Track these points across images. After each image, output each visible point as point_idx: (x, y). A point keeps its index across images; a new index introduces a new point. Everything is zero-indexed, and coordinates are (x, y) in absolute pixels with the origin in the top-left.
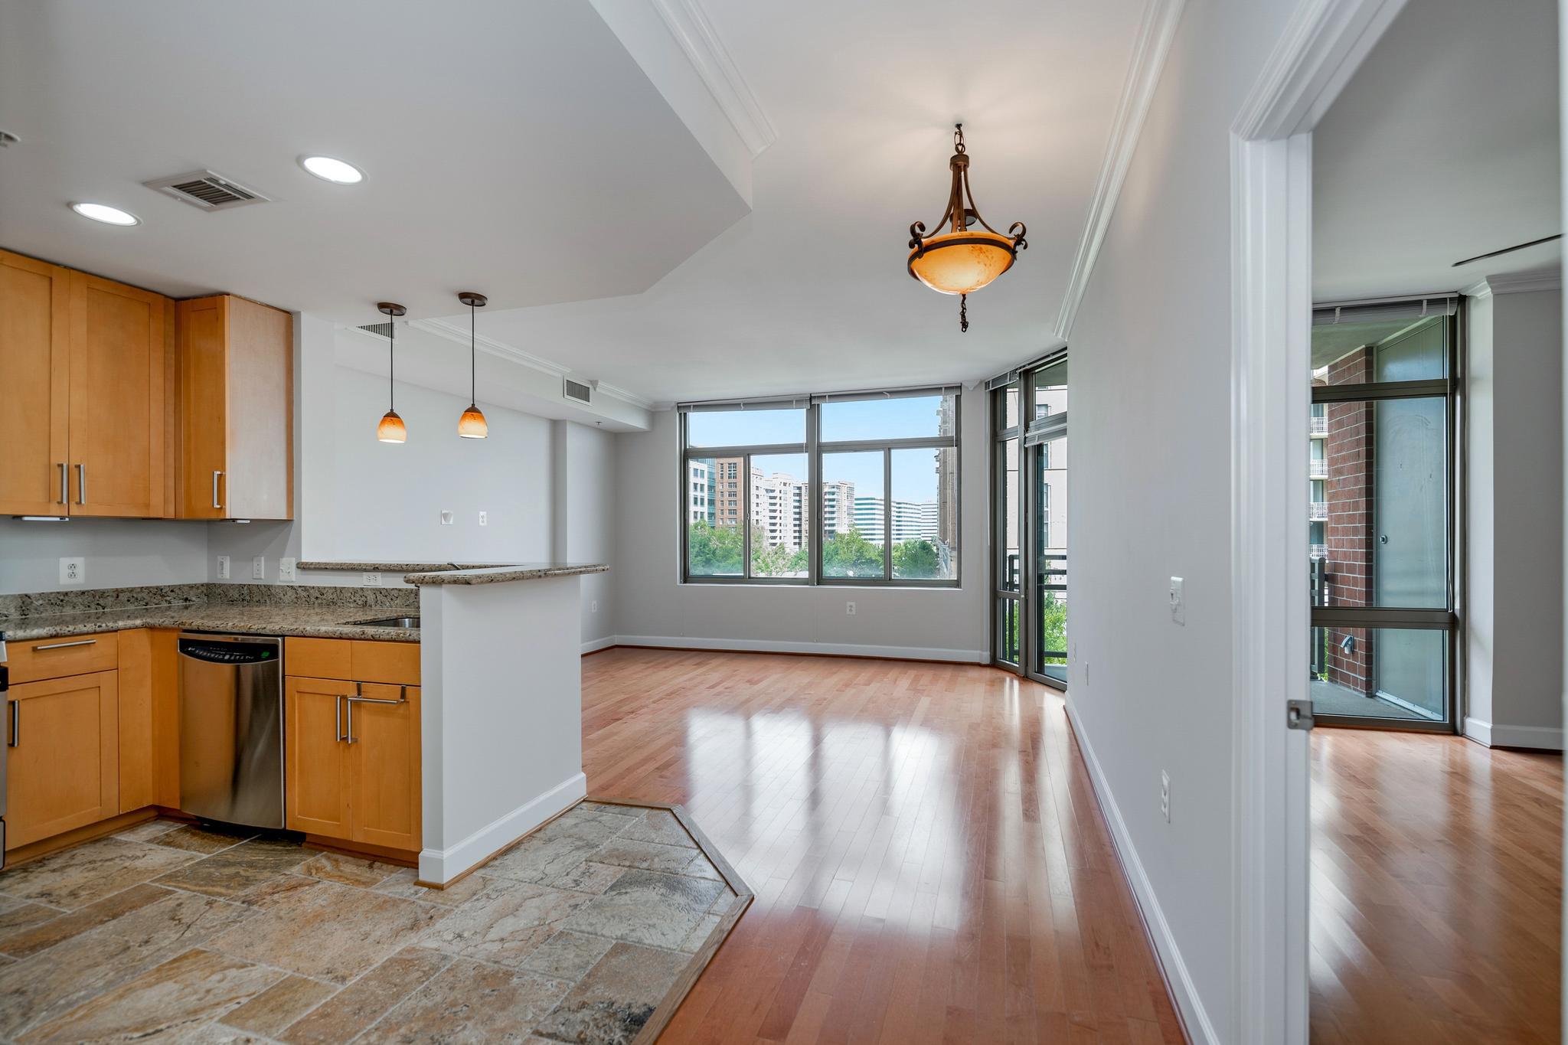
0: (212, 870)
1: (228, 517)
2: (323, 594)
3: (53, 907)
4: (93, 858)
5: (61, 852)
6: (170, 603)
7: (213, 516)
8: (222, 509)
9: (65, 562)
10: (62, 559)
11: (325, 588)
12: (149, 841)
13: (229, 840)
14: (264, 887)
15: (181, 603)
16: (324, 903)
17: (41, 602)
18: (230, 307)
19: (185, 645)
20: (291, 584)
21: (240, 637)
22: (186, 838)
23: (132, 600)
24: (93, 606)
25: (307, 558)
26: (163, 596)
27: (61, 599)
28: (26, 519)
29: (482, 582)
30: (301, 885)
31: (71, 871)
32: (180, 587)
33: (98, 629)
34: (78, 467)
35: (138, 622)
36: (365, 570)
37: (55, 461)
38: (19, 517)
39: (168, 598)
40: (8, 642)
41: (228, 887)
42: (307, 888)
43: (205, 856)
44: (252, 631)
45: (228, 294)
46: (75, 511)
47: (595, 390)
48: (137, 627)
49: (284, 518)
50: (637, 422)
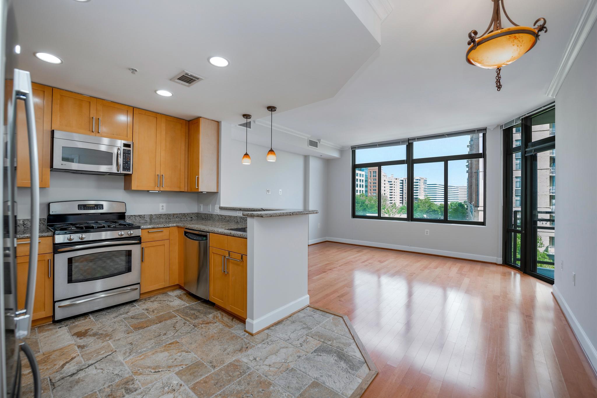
0: (188, 310)
1: (200, 191)
2: (226, 218)
3: (147, 314)
4: (161, 299)
5: (155, 295)
7: (196, 191)
8: (198, 188)
9: (161, 205)
10: (160, 204)
11: (226, 216)
12: (176, 296)
13: (195, 300)
14: (200, 321)
15: (190, 219)
16: (215, 332)
17: (155, 217)
18: (202, 121)
19: (186, 233)
20: (217, 214)
21: (200, 232)
22: (185, 297)
24: (167, 219)
25: (222, 205)
27: (160, 216)
28: (150, 191)
29: (267, 217)
30: (210, 323)
31: (155, 303)
32: (190, 213)
33: (164, 227)
34: (162, 175)
35: (175, 225)
36: (237, 210)
37: (157, 174)
38: (148, 191)
40: (142, 229)
41: (191, 318)
42: (212, 324)
43: (188, 305)
44: (201, 230)
45: (201, 117)
46: (162, 189)
47: (320, 143)
48: (174, 226)
49: (216, 191)
50: (335, 154)
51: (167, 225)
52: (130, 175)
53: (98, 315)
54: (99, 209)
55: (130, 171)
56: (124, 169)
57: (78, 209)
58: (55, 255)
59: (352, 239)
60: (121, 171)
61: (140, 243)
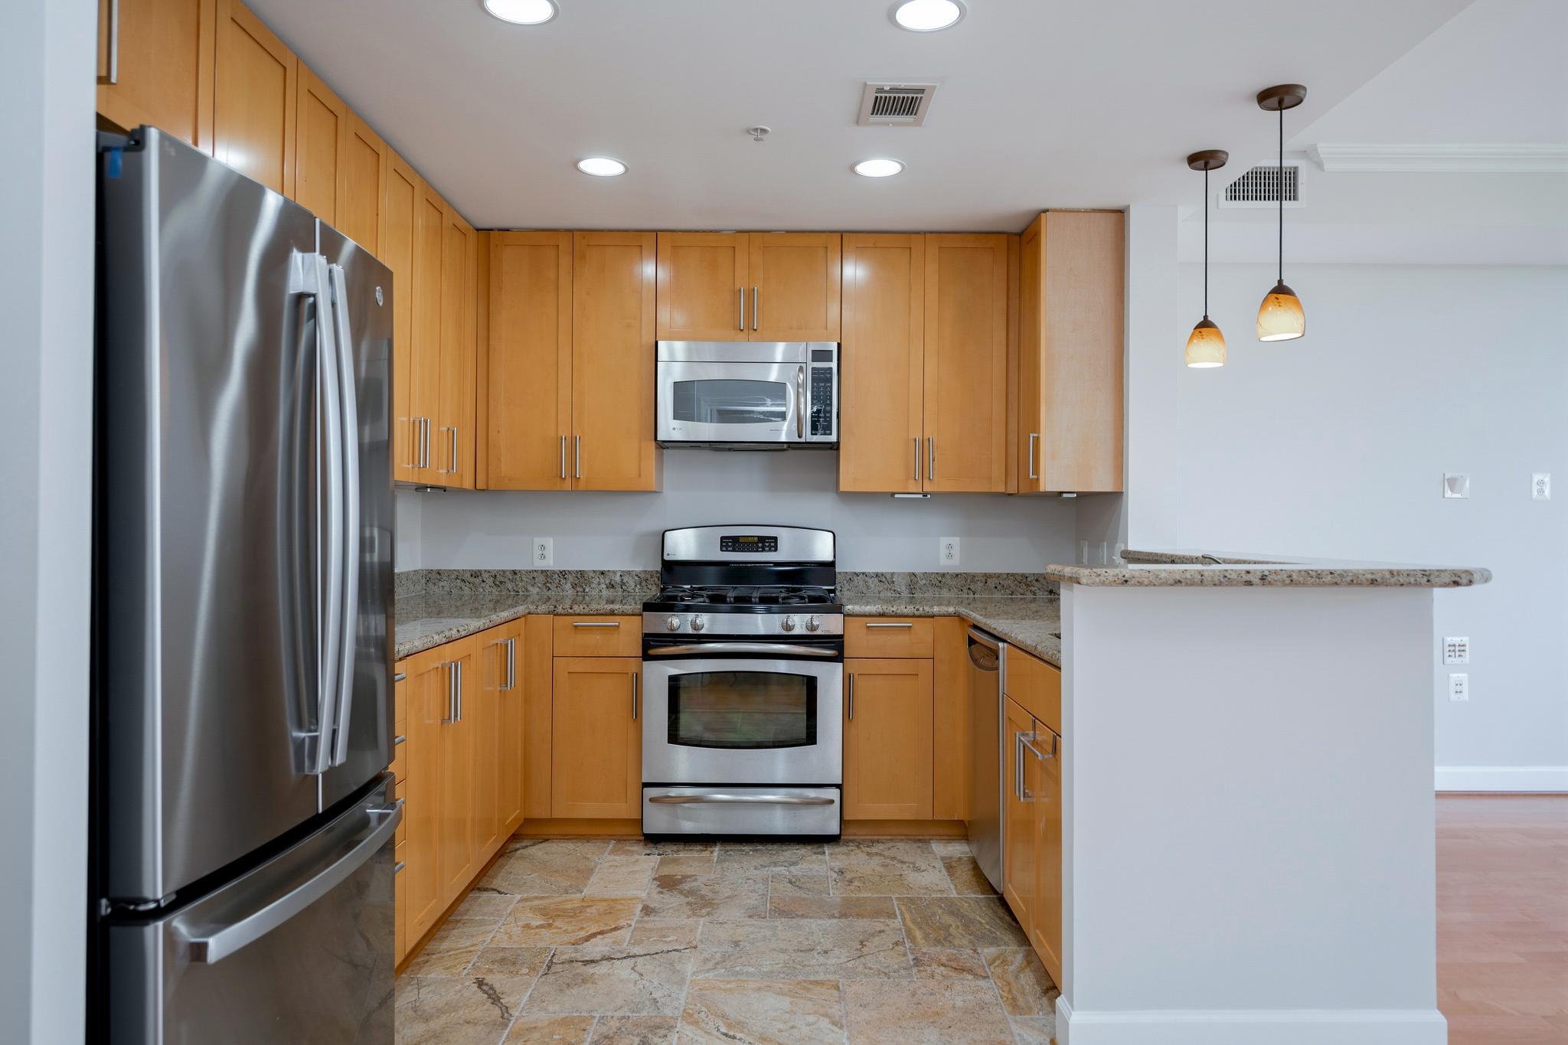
0: (940, 911)
1: (1045, 490)
3: (830, 885)
4: (897, 855)
5: (891, 840)
6: (1035, 594)
8: (1036, 481)
9: (944, 541)
10: (941, 538)
12: (943, 859)
14: (943, 953)
15: (1046, 596)
16: (959, 1003)
17: (924, 581)
18: (1048, 223)
19: (970, 642)
21: (988, 638)
22: (964, 869)
23: (999, 587)
24: (965, 591)
25: (1132, 546)
26: (1028, 585)
27: (940, 580)
28: (897, 496)
30: (970, 971)
31: (877, 860)
33: (916, 612)
34: (929, 440)
35: (951, 610)
39: (1033, 589)
40: (847, 615)
41: (926, 937)
42: (970, 977)
43: (954, 894)
44: (991, 631)
45: (1046, 211)
46: (928, 487)
48: (950, 615)
49: (1109, 489)
51: (927, 609)
52: (835, 447)
53: (731, 850)
54: (767, 549)
55: (831, 434)
56: (814, 429)
57: (721, 550)
58: (644, 662)
60: (808, 436)
61: (839, 658)
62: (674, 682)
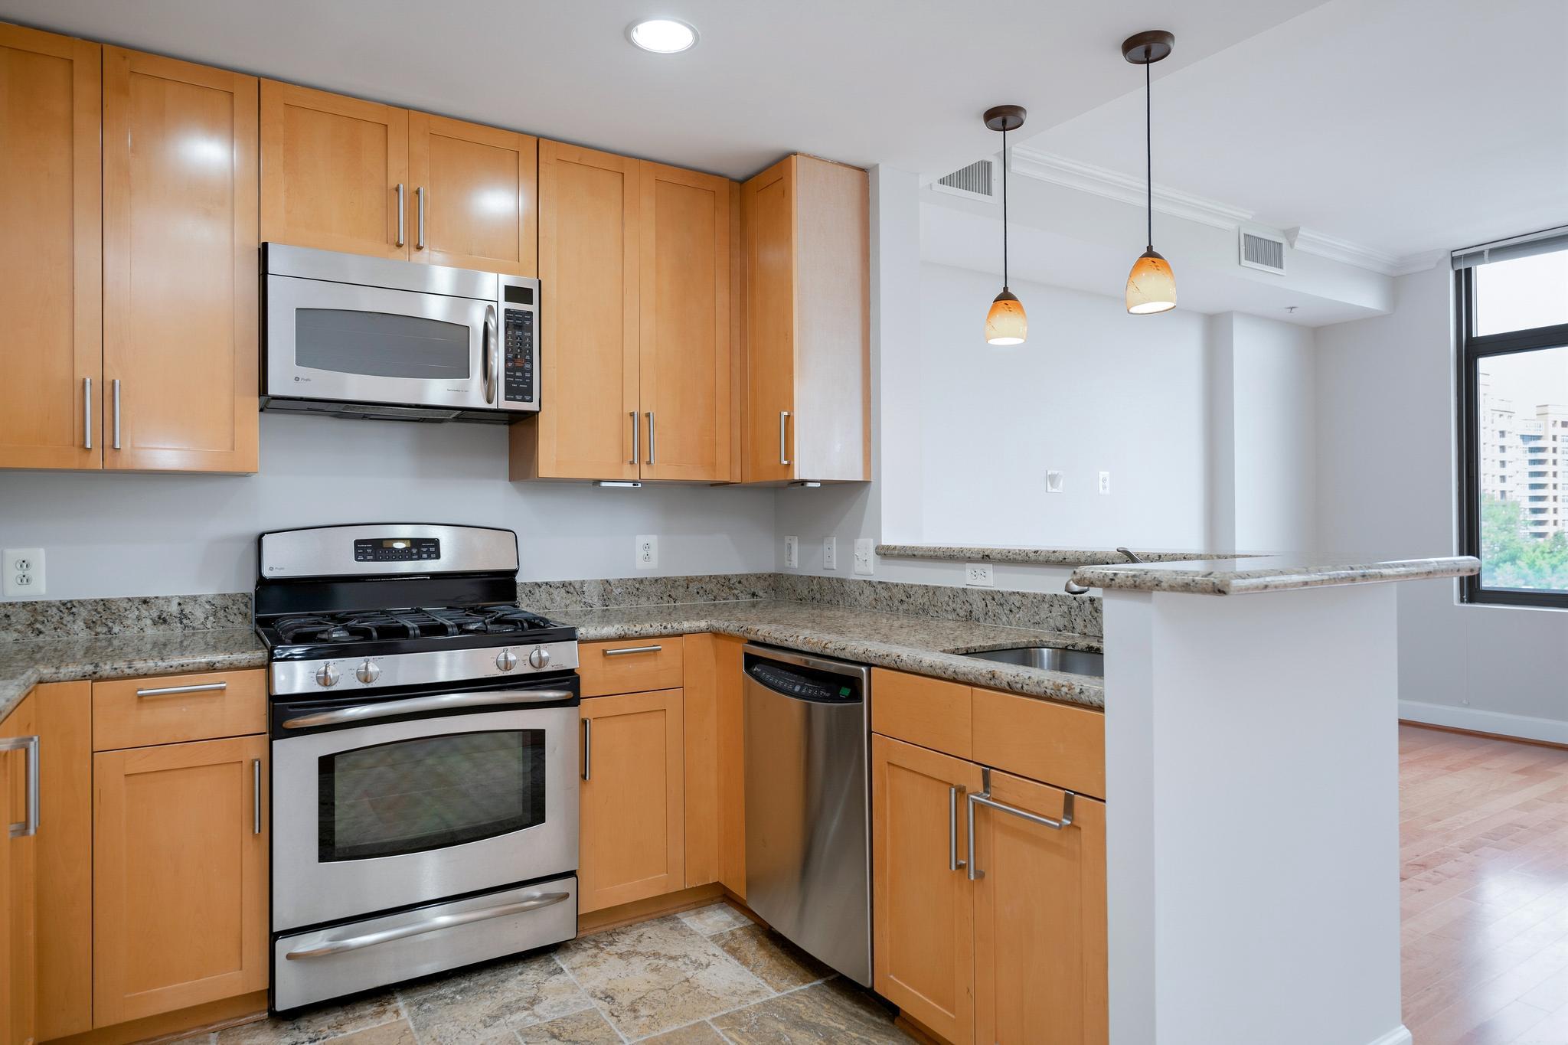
0: (782, 1029)
1: (796, 478)
2: (909, 596)
3: (612, 1022)
4: (658, 948)
5: (631, 925)
6: (737, 598)
7: (781, 477)
8: (789, 466)
9: (641, 540)
10: (638, 537)
11: (912, 586)
12: (714, 939)
15: (749, 599)
17: (619, 590)
18: (798, 167)
19: (751, 661)
20: (868, 579)
21: (811, 659)
22: (751, 948)
23: (701, 592)
24: (666, 598)
25: (887, 540)
26: (730, 588)
27: (637, 587)
31: (638, 964)
32: (747, 577)
33: (664, 631)
34: (648, 415)
35: (703, 624)
36: (970, 560)
37: (627, 410)
38: (598, 482)
39: (736, 592)
40: (581, 642)
44: (828, 652)
45: (795, 154)
46: (647, 475)
47: (1292, 245)
48: (701, 632)
49: (860, 478)
50: (1365, 298)
51: (676, 625)
52: (531, 417)
53: (425, 1000)
54: (425, 556)
55: (531, 401)
56: (511, 392)
57: (356, 559)
58: (274, 742)
59: (1468, 705)
60: (502, 403)
61: (573, 701)
62: (327, 765)
